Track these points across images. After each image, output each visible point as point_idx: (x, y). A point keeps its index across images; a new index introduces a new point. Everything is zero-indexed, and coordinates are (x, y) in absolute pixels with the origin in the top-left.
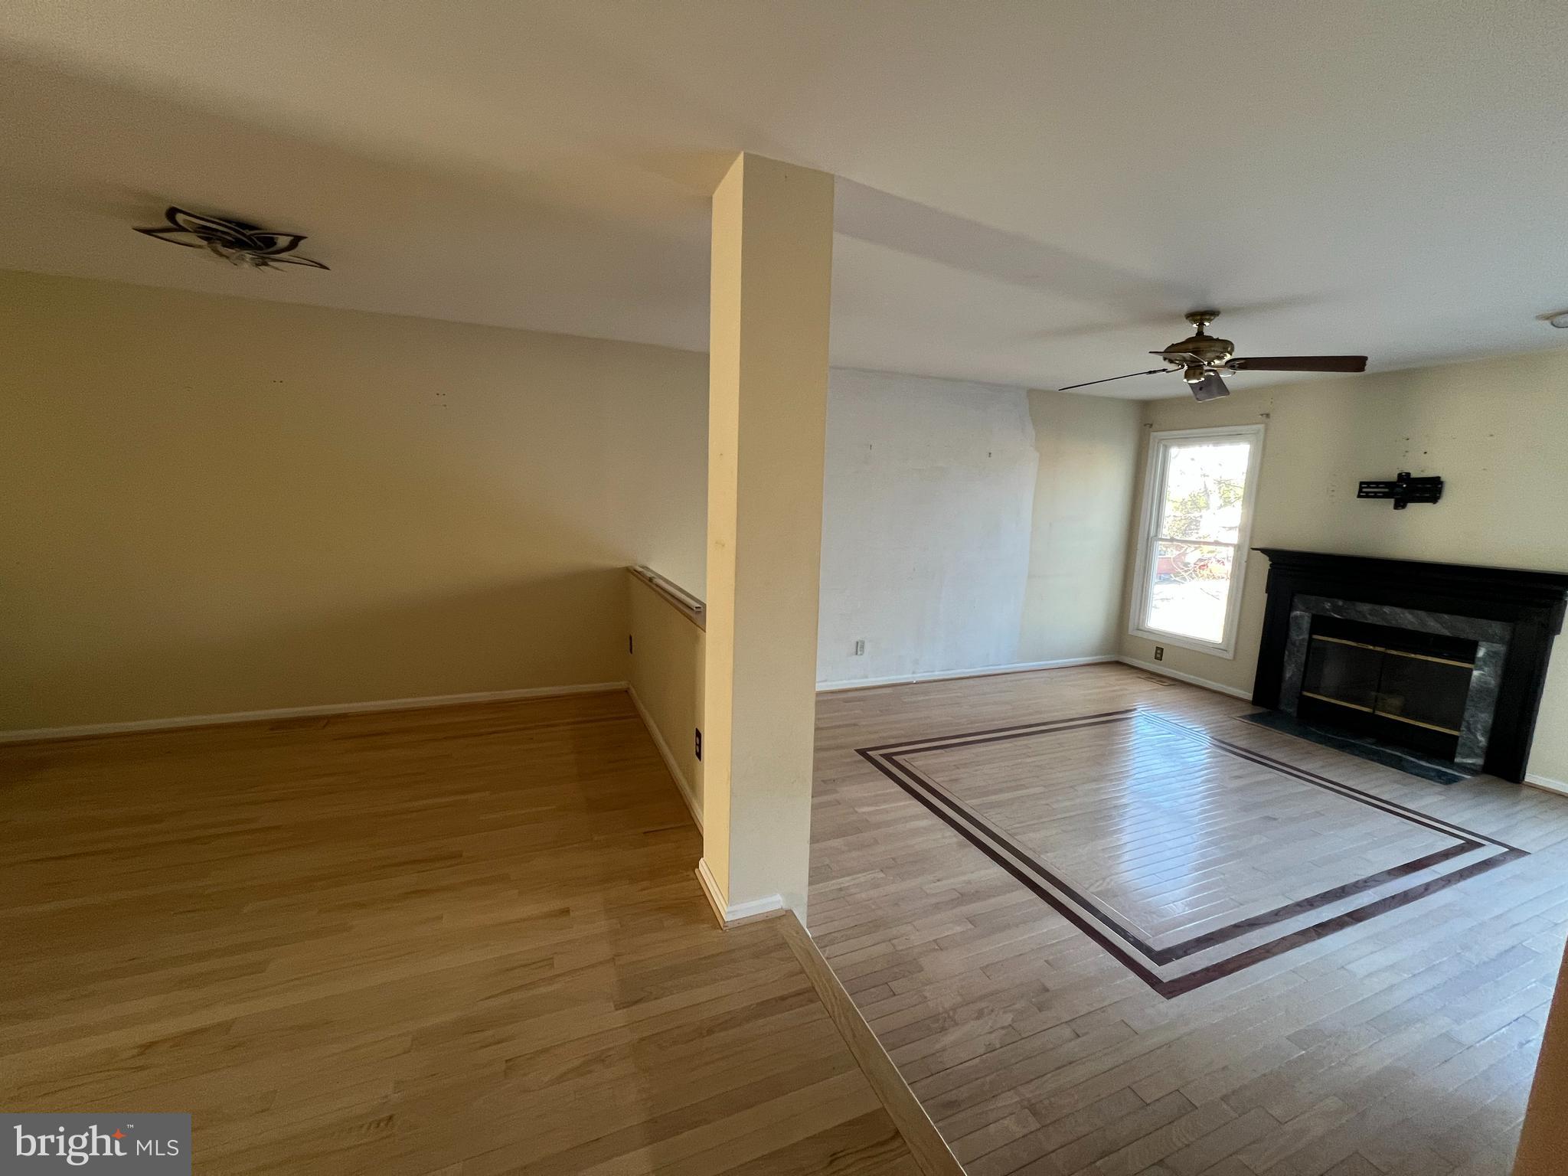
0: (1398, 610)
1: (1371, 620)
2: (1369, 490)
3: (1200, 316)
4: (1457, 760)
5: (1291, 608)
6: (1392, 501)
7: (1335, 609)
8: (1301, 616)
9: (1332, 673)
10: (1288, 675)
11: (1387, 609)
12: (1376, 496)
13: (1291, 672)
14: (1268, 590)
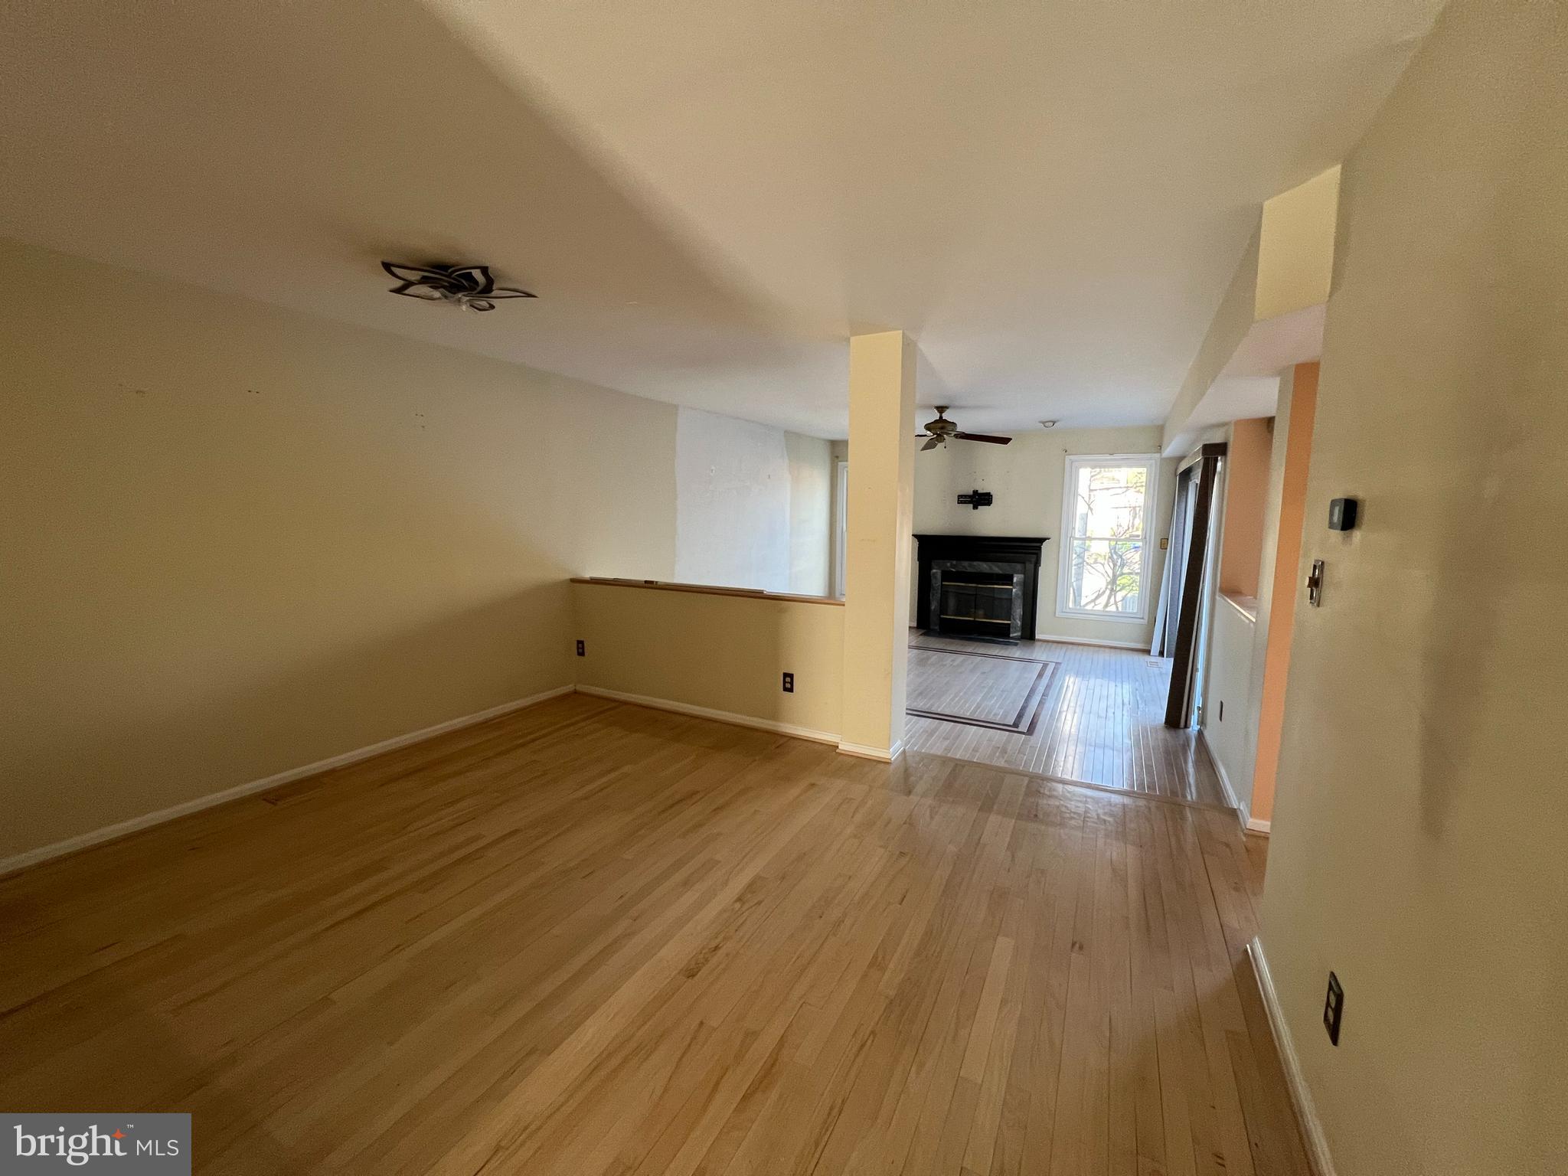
0: (980, 563)
1: (969, 570)
2: (963, 499)
3: (941, 409)
4: (1011, 635)
5: (931, 569)
6: (972, 505)
7: (953, 566)
8: (936, 572)
9: (952, 603)
10: (933, 608)
11: (975, 563)
12: (965, 502)
13: (934, 606)
14: (918, 560)
